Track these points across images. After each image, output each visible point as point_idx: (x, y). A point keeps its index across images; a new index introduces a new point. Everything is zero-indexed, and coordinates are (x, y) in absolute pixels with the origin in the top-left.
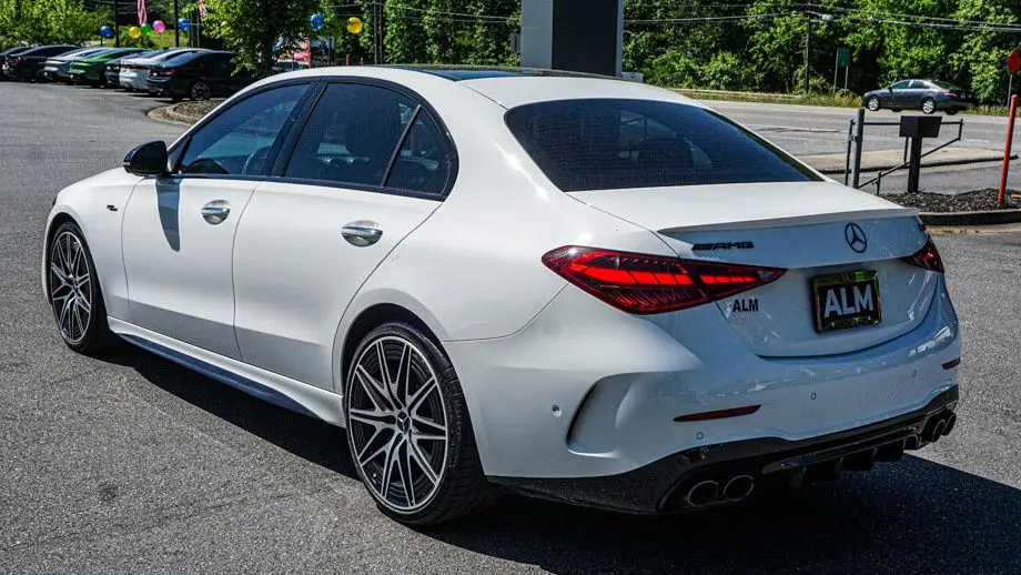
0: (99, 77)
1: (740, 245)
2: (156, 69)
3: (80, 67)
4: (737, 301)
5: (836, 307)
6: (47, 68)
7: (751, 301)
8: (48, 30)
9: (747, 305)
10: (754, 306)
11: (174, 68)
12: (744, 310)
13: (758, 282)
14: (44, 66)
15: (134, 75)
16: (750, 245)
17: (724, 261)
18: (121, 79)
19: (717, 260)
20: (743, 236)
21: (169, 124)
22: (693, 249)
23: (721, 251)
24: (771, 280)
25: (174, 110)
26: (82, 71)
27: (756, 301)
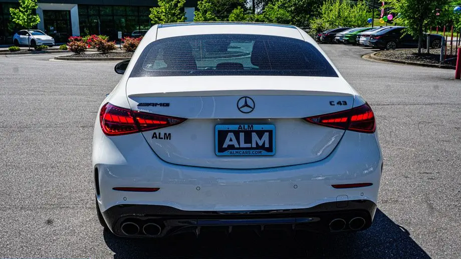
0: (353, 41)
1: (161, 105)
2: (373, 36)
3: (347, 37)
4: (155, 133)
5: (235, 142)
6: (336, 38)
7: (165, 134)
8: (351, 22)
9: (162, 136)
10: (168, 136)
11: (380, 35)
12: (160, 138)
13: (168, 125)
14: (335, 36)
15: (365, 39)
16: (168, 105)
17: (151, 112)
18: (360, 41)
19: (148, 111)
20: (164, 100)
21: (369, 61)
22: (138, 106)
23: (151, 107)
24: (177, 123)
25: (375, 55)
26: (348, 38)
27: (170, 134)
